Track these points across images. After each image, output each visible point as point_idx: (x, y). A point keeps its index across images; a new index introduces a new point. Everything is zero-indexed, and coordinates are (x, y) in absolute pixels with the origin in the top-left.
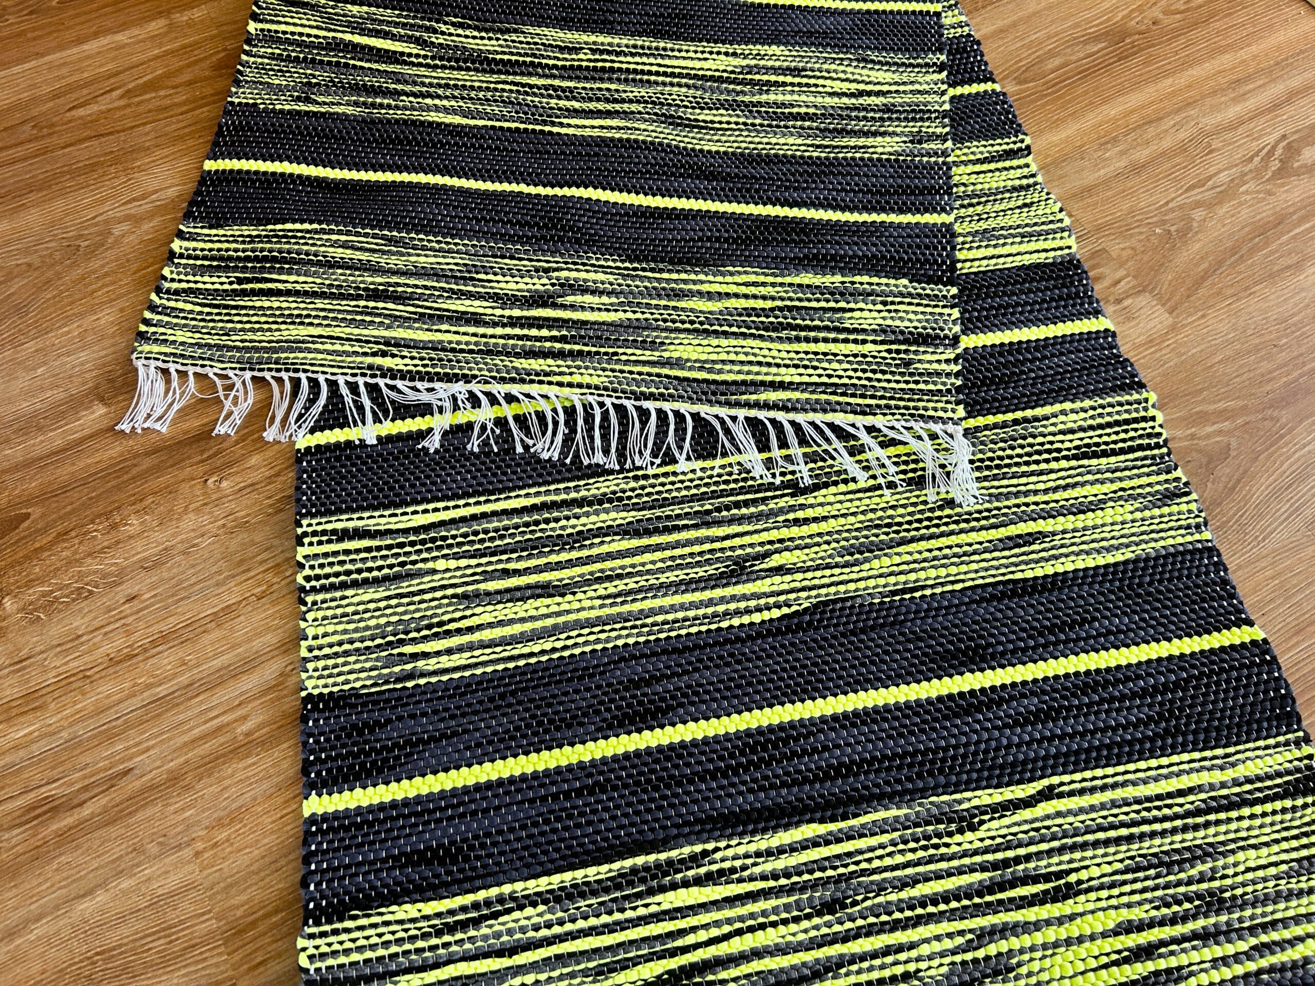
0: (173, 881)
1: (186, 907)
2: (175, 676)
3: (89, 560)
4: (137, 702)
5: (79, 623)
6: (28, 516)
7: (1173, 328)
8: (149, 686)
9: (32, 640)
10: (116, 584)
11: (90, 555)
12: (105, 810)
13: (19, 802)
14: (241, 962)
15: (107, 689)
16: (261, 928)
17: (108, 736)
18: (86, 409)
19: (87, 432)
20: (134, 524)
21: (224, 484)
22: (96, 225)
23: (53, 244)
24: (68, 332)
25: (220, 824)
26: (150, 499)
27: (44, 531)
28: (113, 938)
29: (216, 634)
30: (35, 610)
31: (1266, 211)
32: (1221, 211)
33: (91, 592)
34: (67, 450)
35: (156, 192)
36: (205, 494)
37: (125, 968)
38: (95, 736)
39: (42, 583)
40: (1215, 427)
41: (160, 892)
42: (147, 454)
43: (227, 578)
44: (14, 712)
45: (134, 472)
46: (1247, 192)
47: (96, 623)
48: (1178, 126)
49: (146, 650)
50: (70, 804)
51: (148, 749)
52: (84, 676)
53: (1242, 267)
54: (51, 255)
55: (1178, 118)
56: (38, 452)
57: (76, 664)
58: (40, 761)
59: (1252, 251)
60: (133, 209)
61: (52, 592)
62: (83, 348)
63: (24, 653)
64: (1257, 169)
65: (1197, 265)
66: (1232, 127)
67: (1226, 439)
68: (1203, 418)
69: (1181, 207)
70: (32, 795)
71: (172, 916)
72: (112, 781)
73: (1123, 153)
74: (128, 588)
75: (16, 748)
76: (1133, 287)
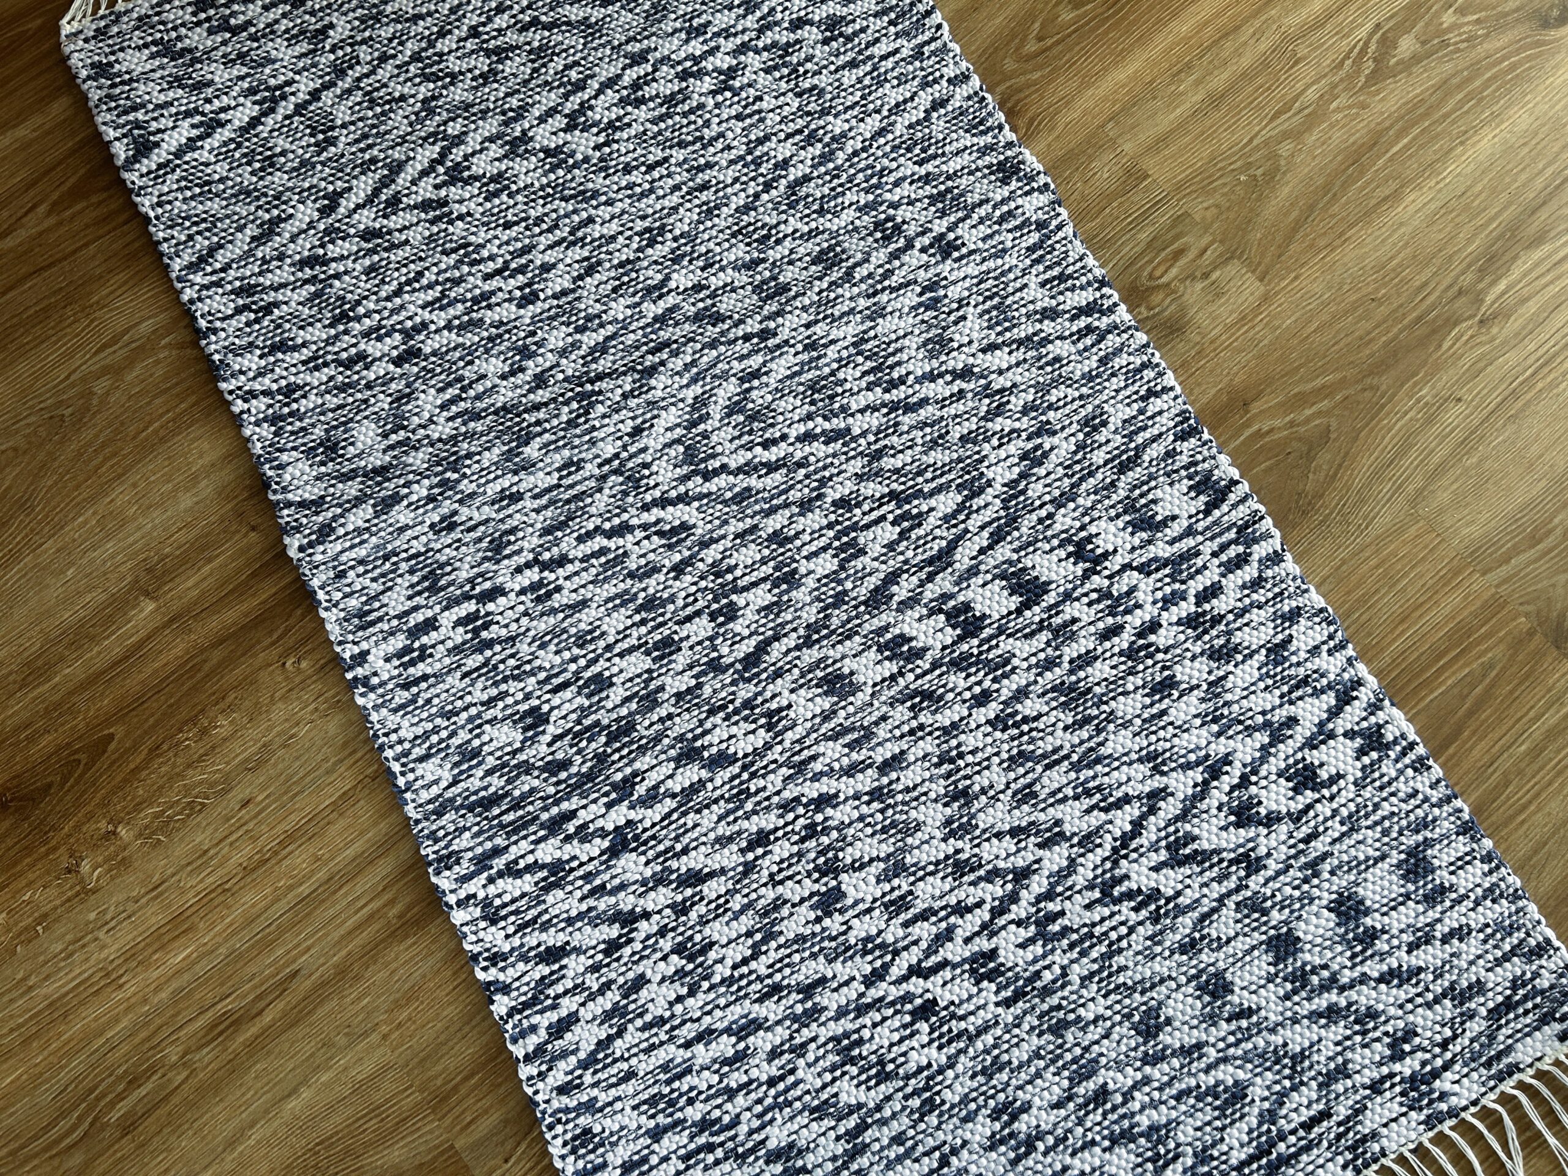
0: (368, 1067)
1: (388, 1086)
2: (313, 873)
3: (191, 772)
4: (283, 905)
5: (202, 838)
6: (111, 737)
7: (1266, 298)
8: (291, 888)
9: (159, 865)
10: (226, 791)
11: (189, 766)
12: (285, 1014)
13: (199, 1023)
14: (453, 1126)
15: (251, 898)
16: (463, 1091)
17: (266, 944)
18: (134, 607)
19: (142, 633)
20: (223, 726)
21: (304, 664)
22: (73, 385)
23: (33, 419)
24: (86, 522)
25: (397, 1005)
26: (232, 696)
27: (135, 748)
28: (328, 1127)
29: (341, 823)
30: (153, 833)
31: (1360, 131)
32: (1311, 139)
33: (203, 805)
34: (127, 658)
35: (126, 331)
36: (287, 678)
37: (347, 1152)
38: (253, 946)
39: (151, 805)
40: (1314, 409)
41: (360, 1077)
42: (214, 646)
43: (335, 764)
44: (166, 938)
45: (206, 667)
46: (1338, 109)
47: (219, 835)
48: (1258, 34)
49: (276, 853)
50: (249, 1015)
51: (308, 949)
52: (223, 891)
53: (1335, 208)
54: (35, 432)
55: (1257, 23)
56: (99, 664)
57: (211, 880)
58: (207, 980)
59: (1345, 186)
60: (108, 357)
61: (163, 812)
62: (108, 537)
63: (156, 878)
64: (1349, 76)
65: (1287, 214)
66: (1318, 24)
67: (1324, 420)
68: (1302, 400)
69: (1266, 143)
70: (210, 1014)
71: (378, 1098)
72: (282, 987)
73: (1198, 83)
74: (239, 794)
75: (179, 972)
76: (1221, 255)
